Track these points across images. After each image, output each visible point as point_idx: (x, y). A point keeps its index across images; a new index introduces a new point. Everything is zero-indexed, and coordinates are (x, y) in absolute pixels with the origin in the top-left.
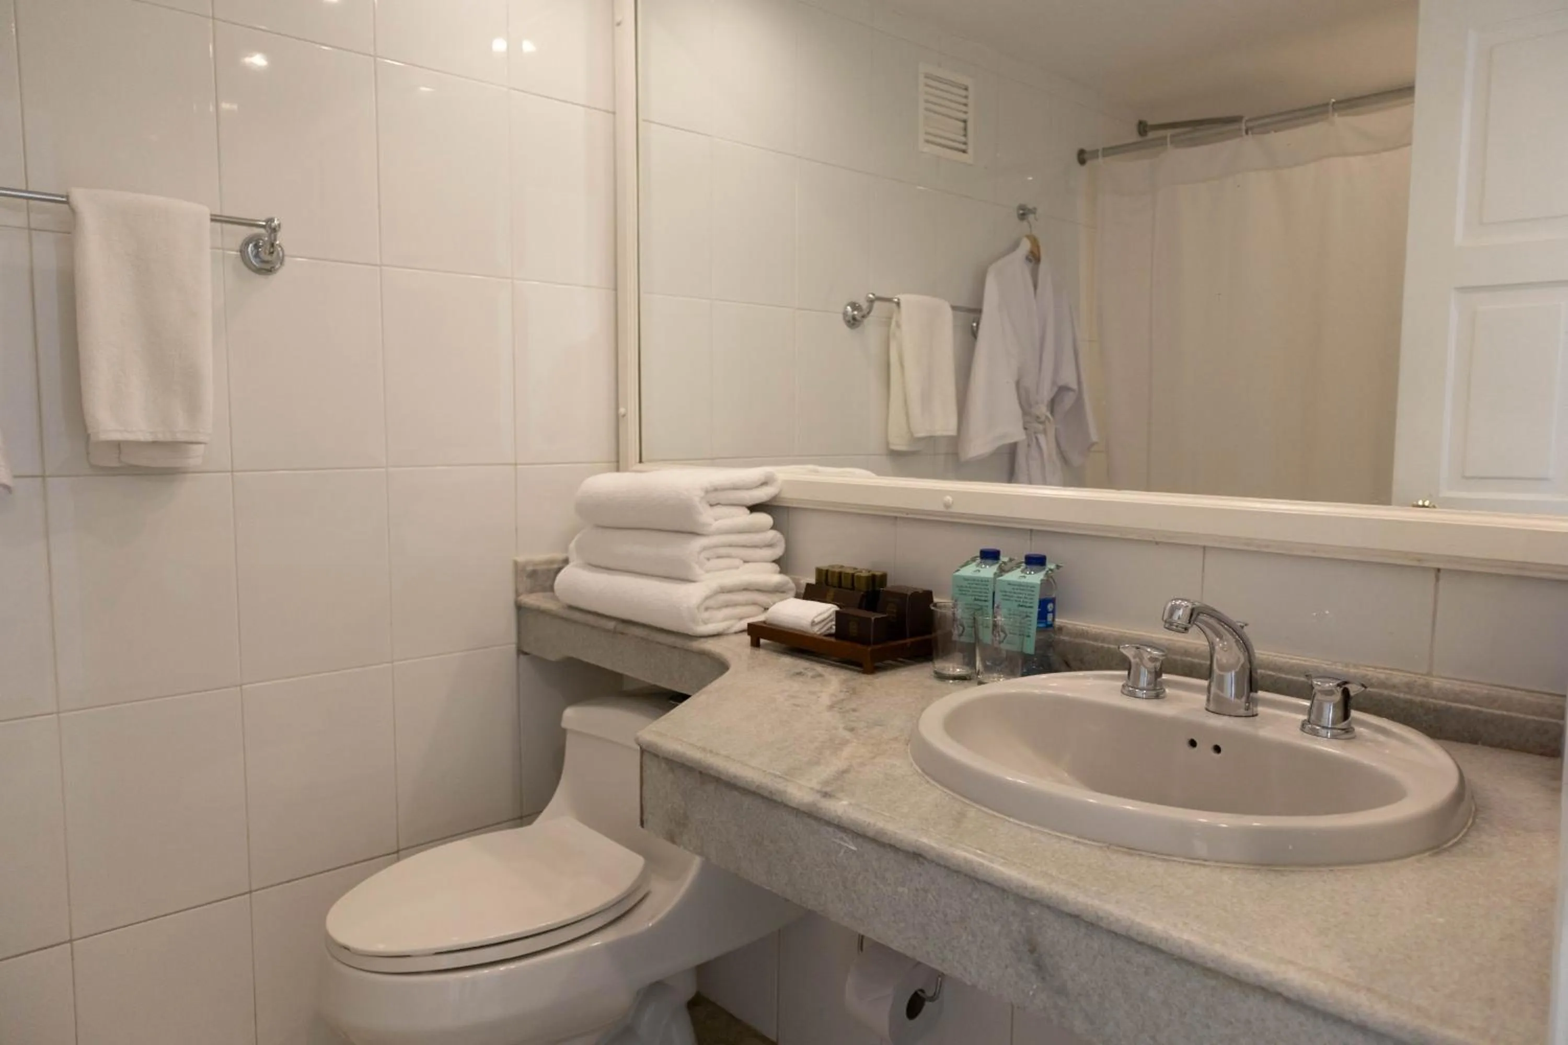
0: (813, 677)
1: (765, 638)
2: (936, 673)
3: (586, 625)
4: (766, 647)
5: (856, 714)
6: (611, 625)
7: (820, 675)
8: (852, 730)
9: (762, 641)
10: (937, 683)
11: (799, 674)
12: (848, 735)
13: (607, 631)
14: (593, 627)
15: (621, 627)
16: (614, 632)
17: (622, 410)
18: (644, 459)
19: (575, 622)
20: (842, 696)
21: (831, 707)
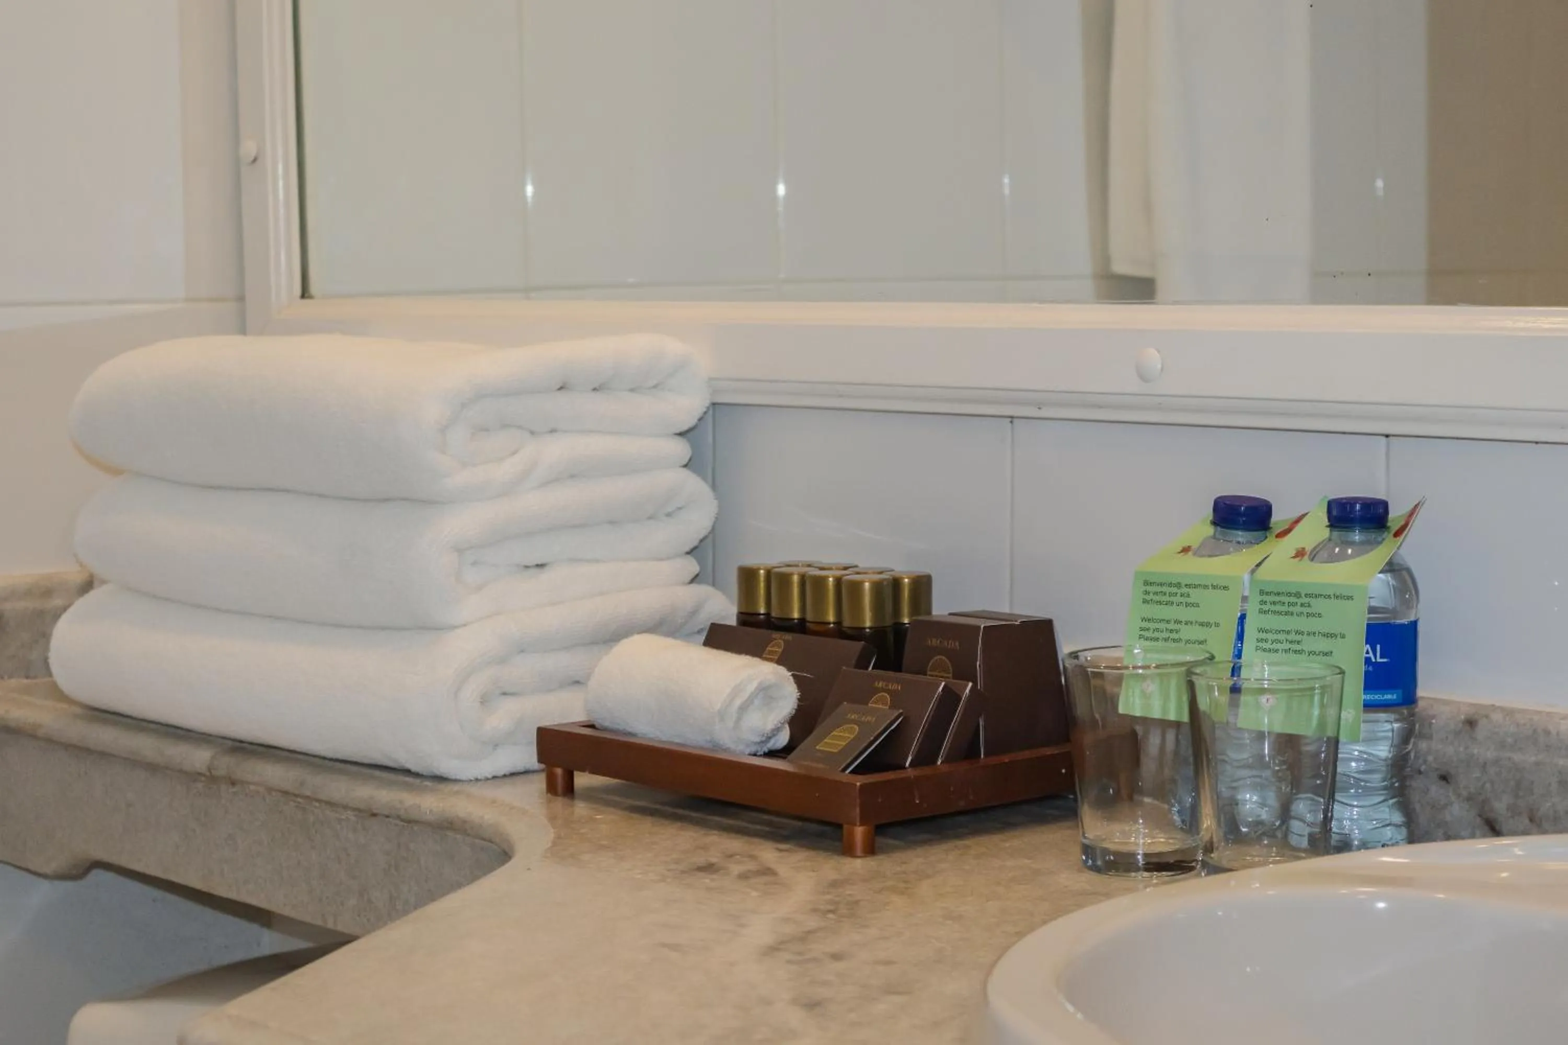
0: (744, 876)
1: (595, 771)
2: (1088, 850)
3: (134, 762)
4: (592, 796)
5: (840, 966)
6: (200, 757)
7: (767, 871)
8: (812, 1005)
9: (582, 780)
10: (1088, 880)
11: (709, 868)
12: (795, 1017)
13: (193, 776)
14: (152, 768)
15: (225, 765)
16: (210, 778)
17: (249, 148)
18: (314, 288)
19: (103, 756)
20: (813, 922)
21: (772, 950)
